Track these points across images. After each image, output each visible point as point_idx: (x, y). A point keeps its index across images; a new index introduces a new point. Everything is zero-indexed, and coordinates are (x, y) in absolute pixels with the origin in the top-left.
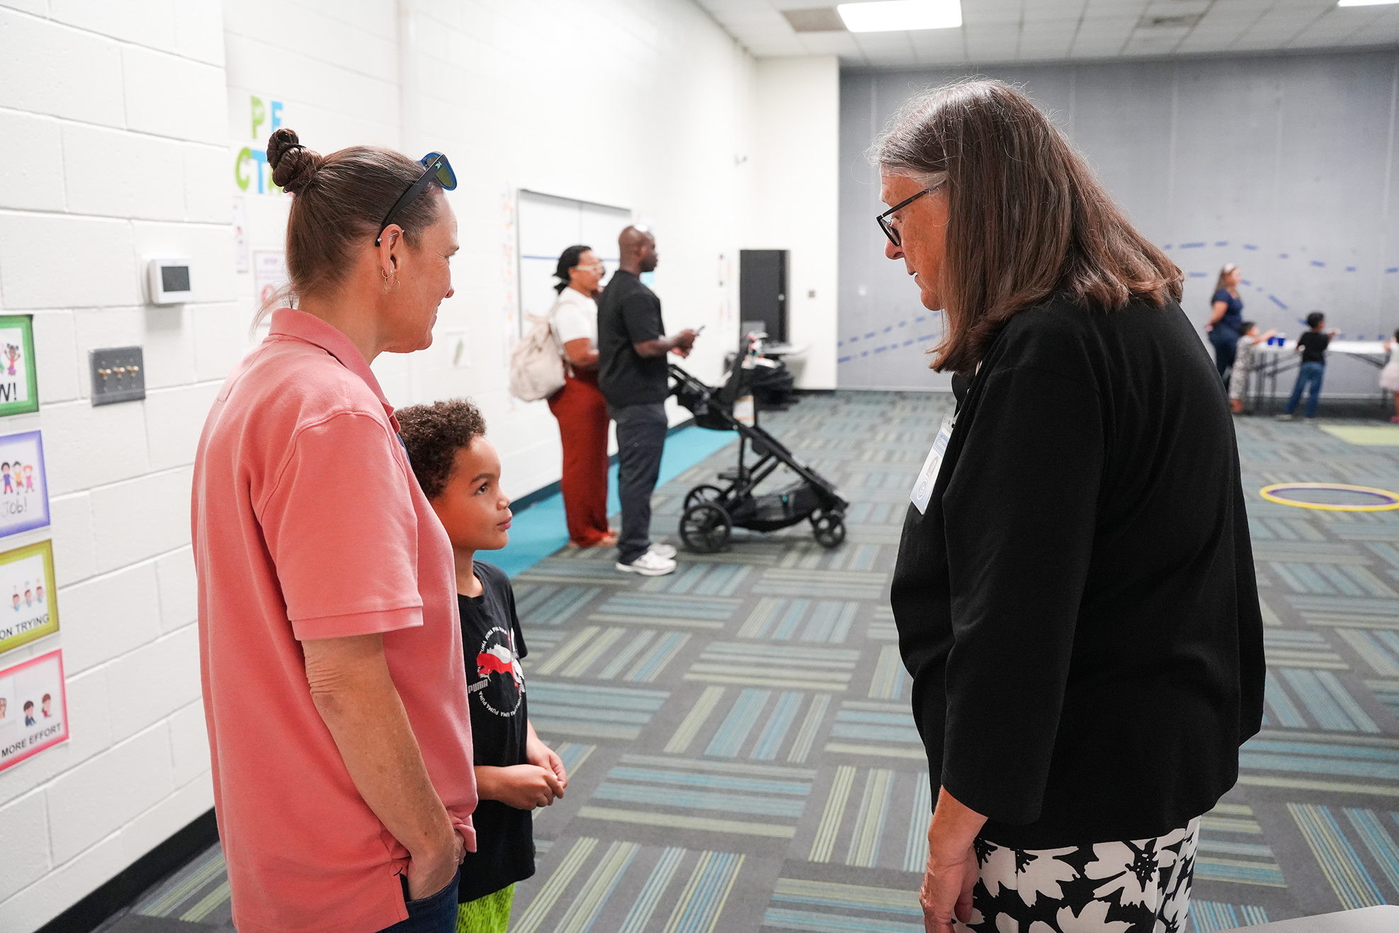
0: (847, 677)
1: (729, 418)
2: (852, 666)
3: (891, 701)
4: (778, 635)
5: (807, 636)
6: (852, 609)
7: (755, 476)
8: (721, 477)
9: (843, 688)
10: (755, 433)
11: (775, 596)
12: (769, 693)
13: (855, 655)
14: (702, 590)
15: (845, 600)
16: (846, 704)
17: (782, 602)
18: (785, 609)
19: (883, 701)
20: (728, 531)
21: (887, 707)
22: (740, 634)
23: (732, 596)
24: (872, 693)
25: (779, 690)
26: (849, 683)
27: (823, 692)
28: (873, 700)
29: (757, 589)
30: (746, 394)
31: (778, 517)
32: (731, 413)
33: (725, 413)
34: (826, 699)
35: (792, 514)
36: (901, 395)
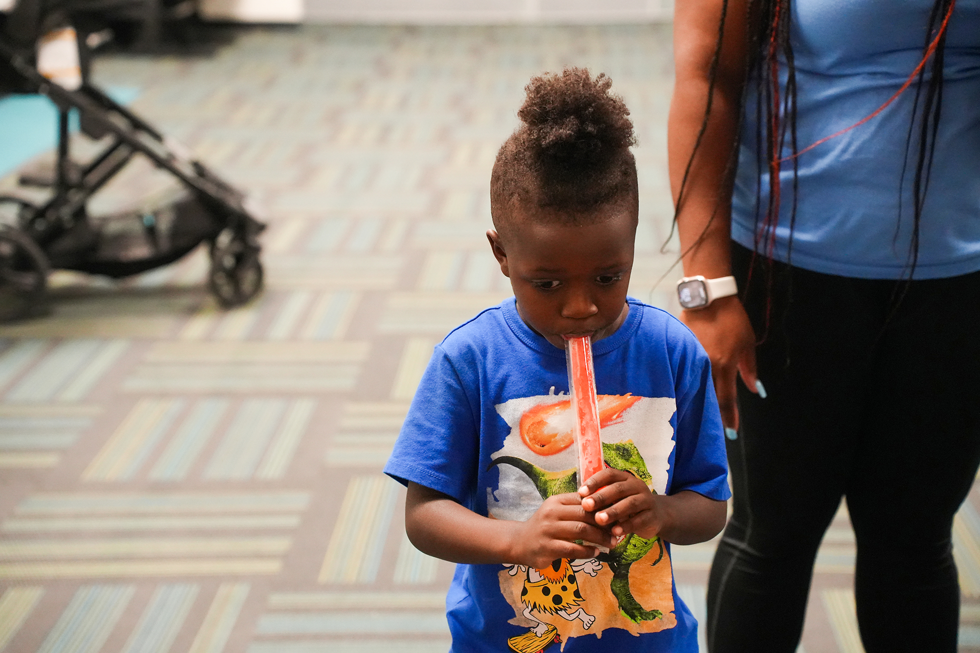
0: (281, 545)
1: (29, 73)
2: (292, 521)
3: (360, 587)
4: (166, 470)
5: (215, 471)
6: (302, 411)
7: (93, 178)
8: (25, 181)
9: (272, 567)
10: (84, 101)
11: (163, 395)
12: (129, 591)
13: (299, 500)
14: (25, 391)
15: (289, 396)
16: (277, 599)
17: (174, 406)
18: (179, 421)
19: (344, 588)
20: (41, 283)
21: (353, 599)
22: (93, 473)
23: (85, 401)
24: (325, 575)
25: (152, 581)
26: (285, 557)
27: (235, 578)
28: (327, 588)
29: (132, 384)
30: (59, 26)
31: (140, 251)
32: (33, 61)
33: (18, 62)
34: (240, 592)
35: (165, 245)
36: (411, 30)
